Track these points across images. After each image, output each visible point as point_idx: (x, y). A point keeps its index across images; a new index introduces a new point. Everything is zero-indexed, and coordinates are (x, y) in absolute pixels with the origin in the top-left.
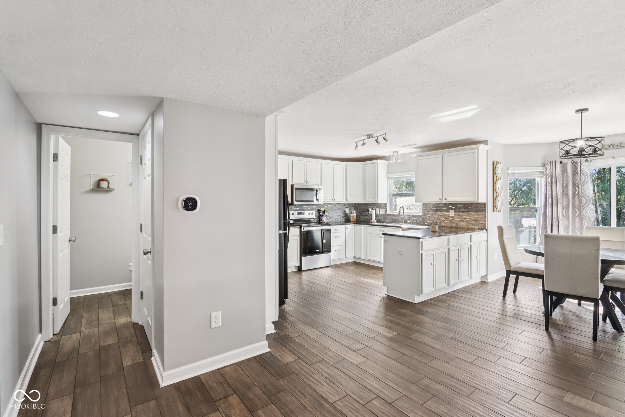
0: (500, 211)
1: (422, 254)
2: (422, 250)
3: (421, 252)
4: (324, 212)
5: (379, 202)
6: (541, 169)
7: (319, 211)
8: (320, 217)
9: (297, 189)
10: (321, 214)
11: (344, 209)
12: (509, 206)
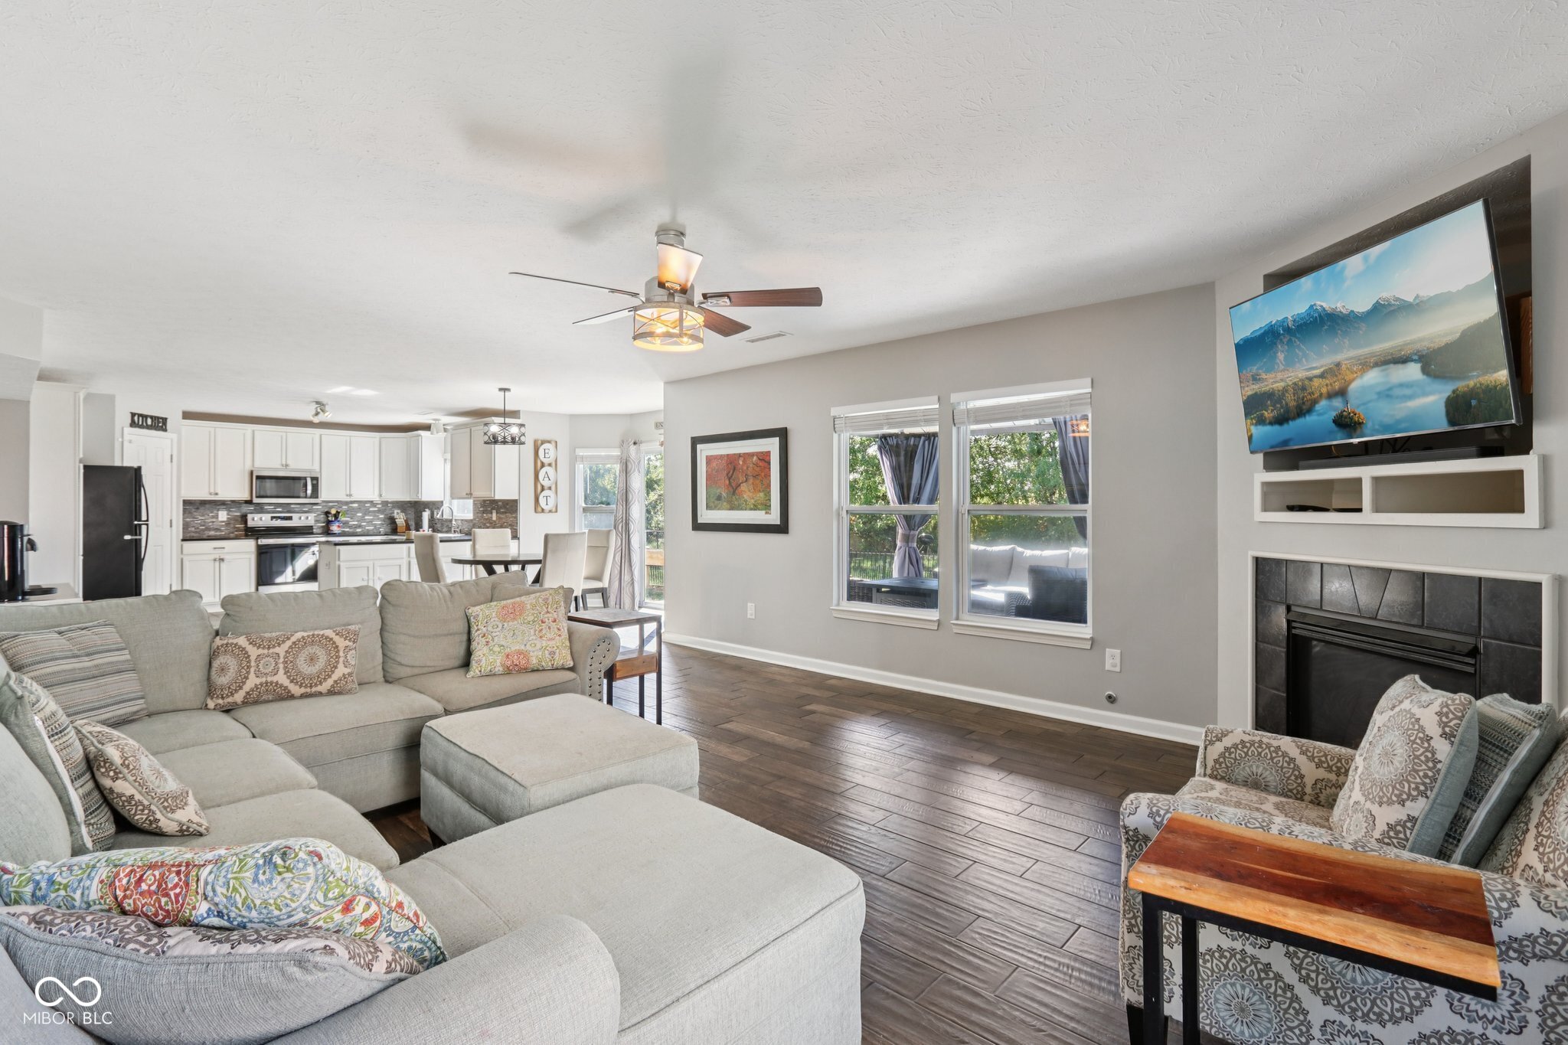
0: (556, 511)
1: (339, 566)
2: (339, 560)
3: (337, 563)
4: (336, 516)
5: (423, 499)
6: (616, 452)
7: (327, 513)
8: (329, 523)
9: (258, 477)
10: (330, 519)
11: (388, 512)
12: (584, 505)
